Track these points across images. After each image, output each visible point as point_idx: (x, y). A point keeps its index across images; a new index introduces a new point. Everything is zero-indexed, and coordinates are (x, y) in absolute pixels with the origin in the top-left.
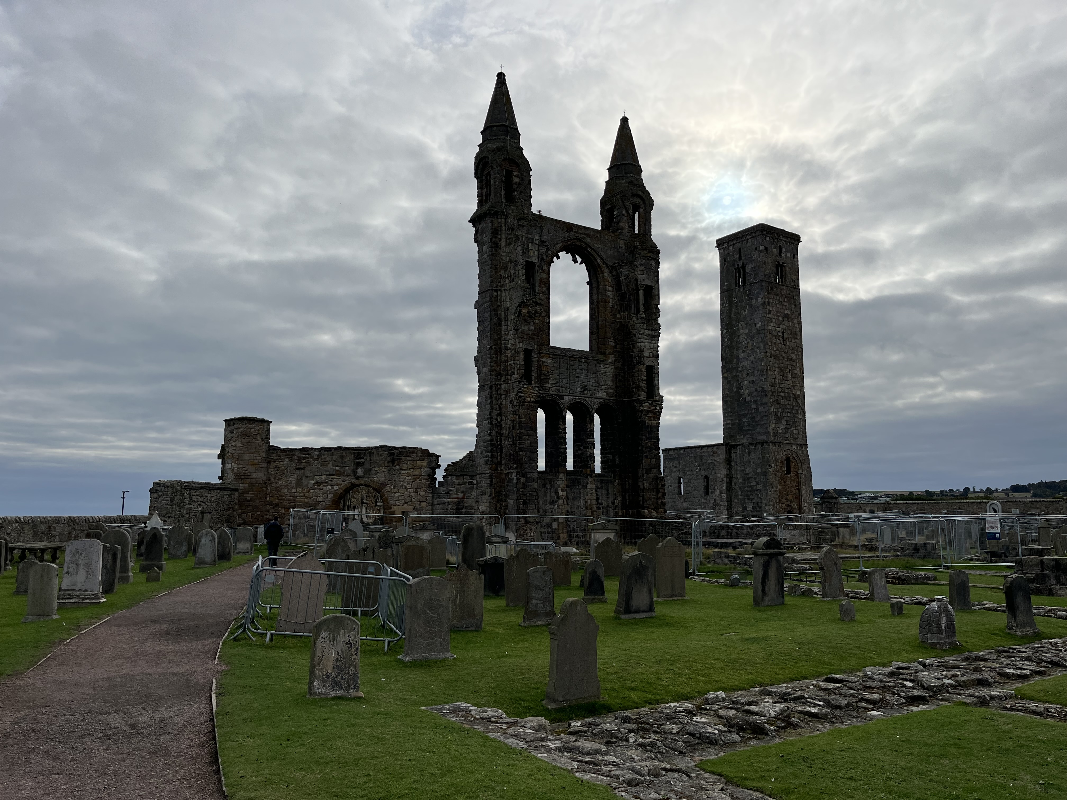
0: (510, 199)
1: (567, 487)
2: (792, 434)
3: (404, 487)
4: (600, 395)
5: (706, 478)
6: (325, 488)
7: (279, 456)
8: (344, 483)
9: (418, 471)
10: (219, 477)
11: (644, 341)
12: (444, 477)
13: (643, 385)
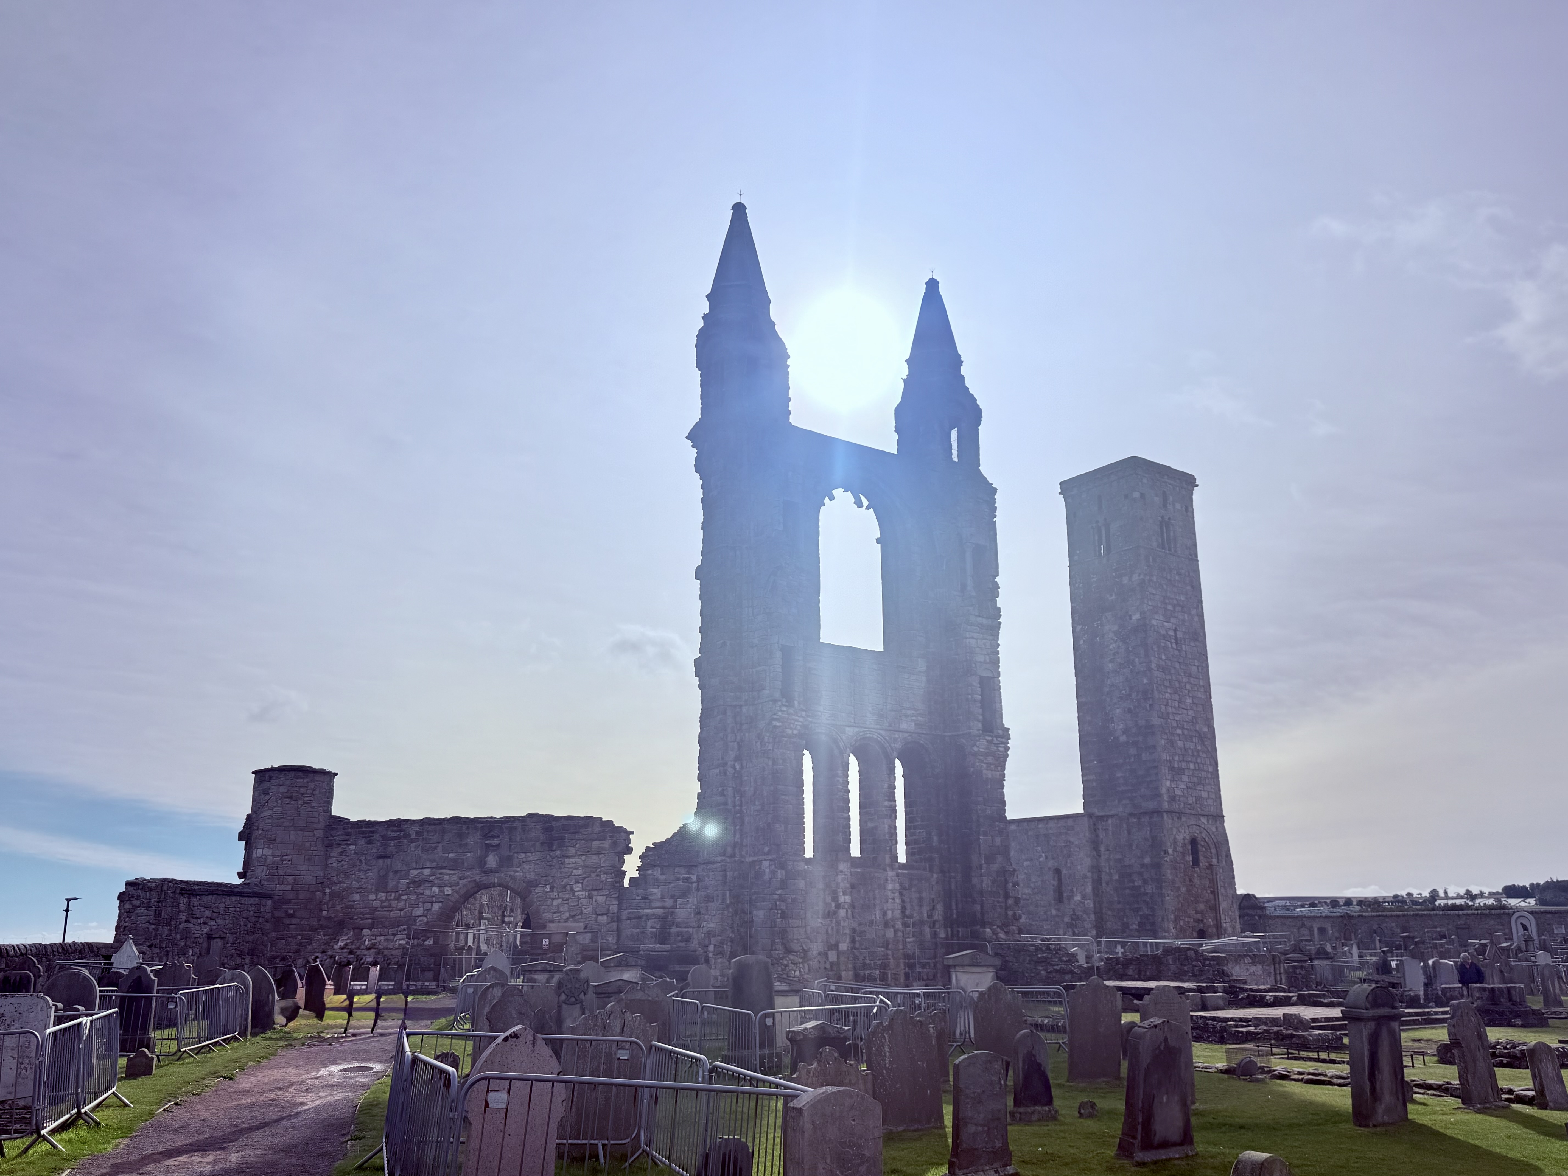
1: (853, 887)
2: (1199, 799)
3: (568, 887)
4: (904, 726)
5: (1058, 871)
6: (427, 892)
7: (348, 834)
8: (462, 882)
9: (594, 859)
10: (239, 873)
12: (639, 869)
13: (976, 709)
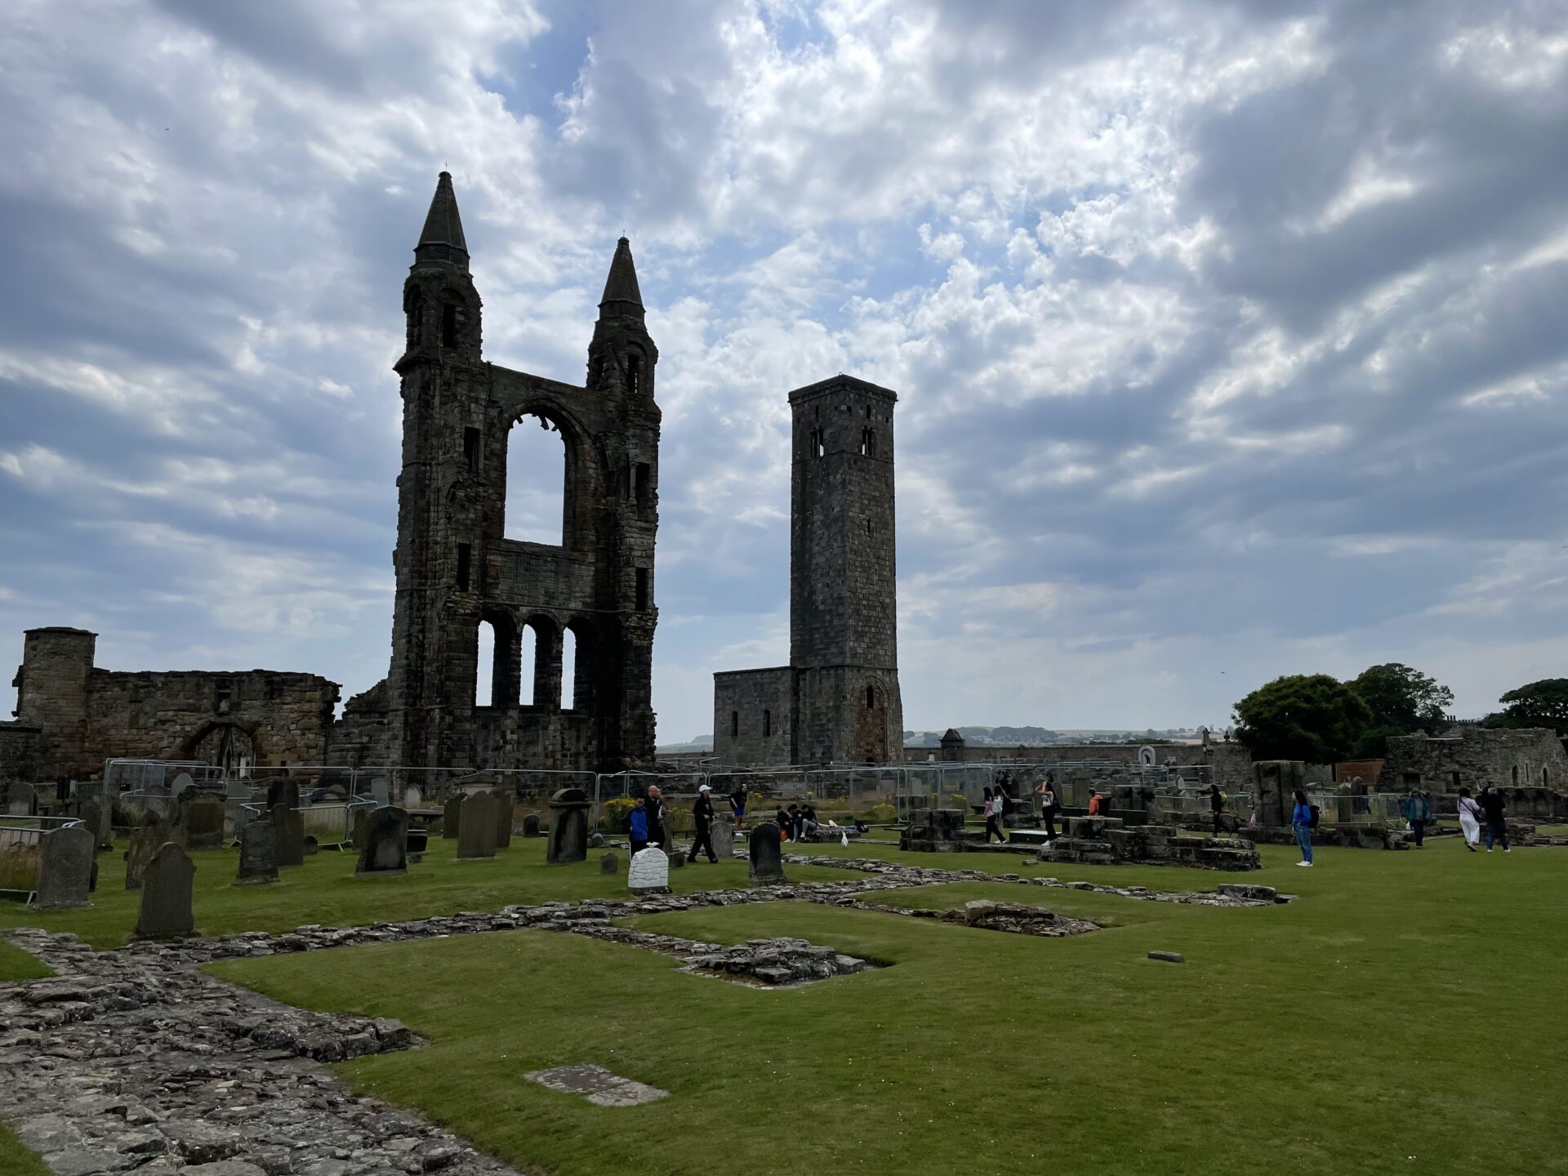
0: (450, 342)
1: (519, 727)
2: (877, 655)
3: (285, 727)
4: (572, 605)
5: (767, 712)
7: (107, 683)
8: (199, 723)
9: (306, 706)
10: (13, 713)
11: (635, 535)
12: (344, 714)
13: (632, 593)
